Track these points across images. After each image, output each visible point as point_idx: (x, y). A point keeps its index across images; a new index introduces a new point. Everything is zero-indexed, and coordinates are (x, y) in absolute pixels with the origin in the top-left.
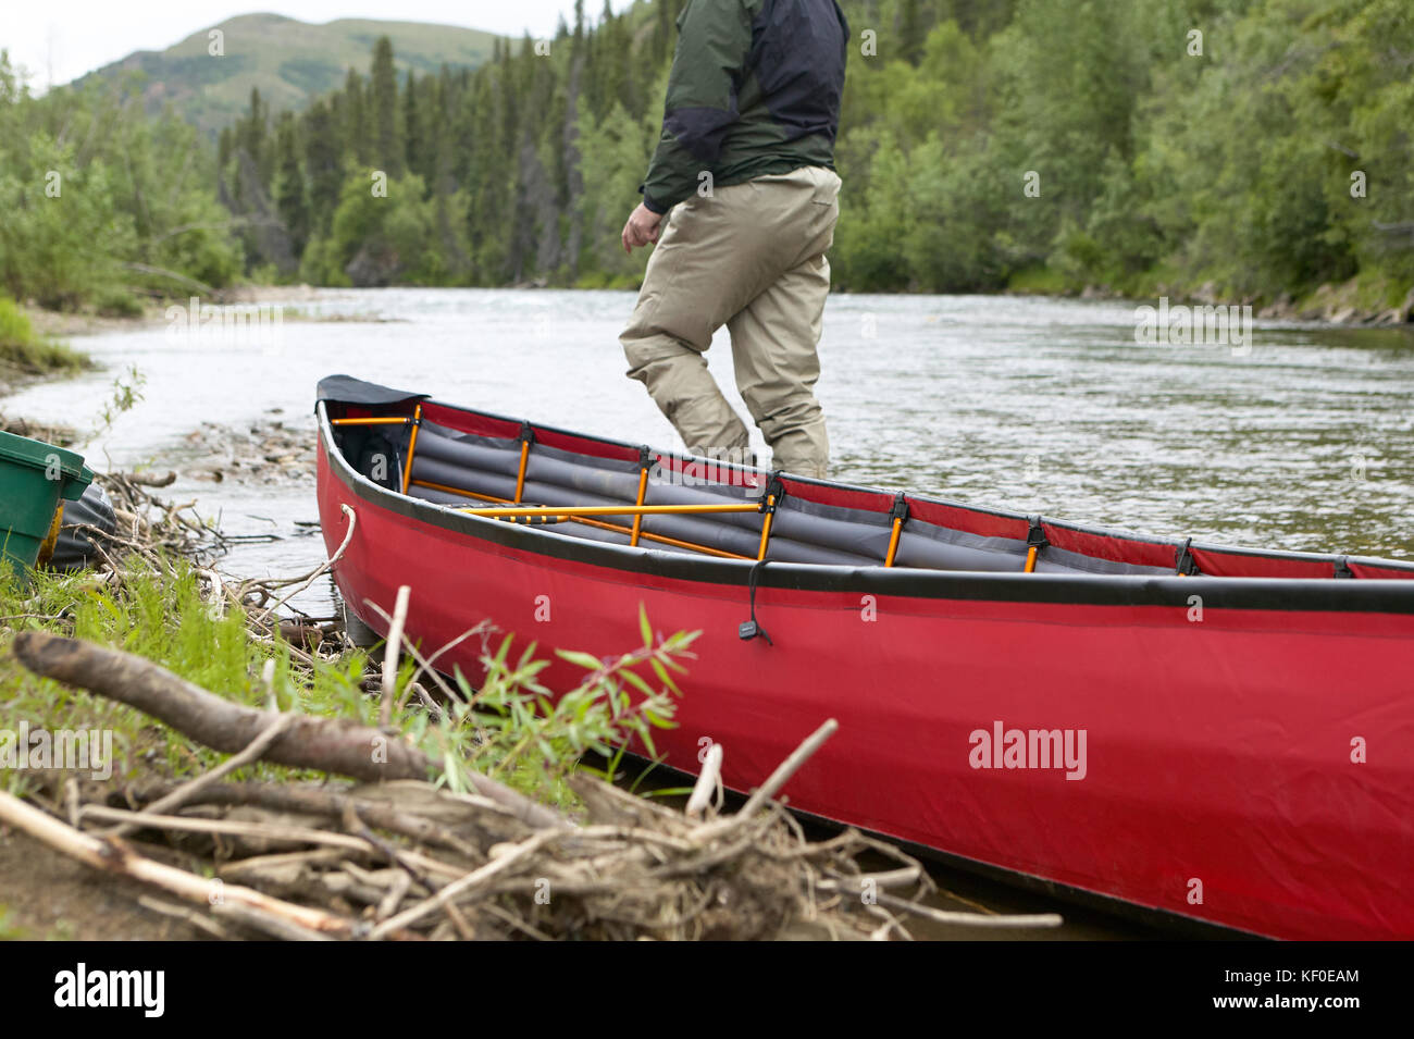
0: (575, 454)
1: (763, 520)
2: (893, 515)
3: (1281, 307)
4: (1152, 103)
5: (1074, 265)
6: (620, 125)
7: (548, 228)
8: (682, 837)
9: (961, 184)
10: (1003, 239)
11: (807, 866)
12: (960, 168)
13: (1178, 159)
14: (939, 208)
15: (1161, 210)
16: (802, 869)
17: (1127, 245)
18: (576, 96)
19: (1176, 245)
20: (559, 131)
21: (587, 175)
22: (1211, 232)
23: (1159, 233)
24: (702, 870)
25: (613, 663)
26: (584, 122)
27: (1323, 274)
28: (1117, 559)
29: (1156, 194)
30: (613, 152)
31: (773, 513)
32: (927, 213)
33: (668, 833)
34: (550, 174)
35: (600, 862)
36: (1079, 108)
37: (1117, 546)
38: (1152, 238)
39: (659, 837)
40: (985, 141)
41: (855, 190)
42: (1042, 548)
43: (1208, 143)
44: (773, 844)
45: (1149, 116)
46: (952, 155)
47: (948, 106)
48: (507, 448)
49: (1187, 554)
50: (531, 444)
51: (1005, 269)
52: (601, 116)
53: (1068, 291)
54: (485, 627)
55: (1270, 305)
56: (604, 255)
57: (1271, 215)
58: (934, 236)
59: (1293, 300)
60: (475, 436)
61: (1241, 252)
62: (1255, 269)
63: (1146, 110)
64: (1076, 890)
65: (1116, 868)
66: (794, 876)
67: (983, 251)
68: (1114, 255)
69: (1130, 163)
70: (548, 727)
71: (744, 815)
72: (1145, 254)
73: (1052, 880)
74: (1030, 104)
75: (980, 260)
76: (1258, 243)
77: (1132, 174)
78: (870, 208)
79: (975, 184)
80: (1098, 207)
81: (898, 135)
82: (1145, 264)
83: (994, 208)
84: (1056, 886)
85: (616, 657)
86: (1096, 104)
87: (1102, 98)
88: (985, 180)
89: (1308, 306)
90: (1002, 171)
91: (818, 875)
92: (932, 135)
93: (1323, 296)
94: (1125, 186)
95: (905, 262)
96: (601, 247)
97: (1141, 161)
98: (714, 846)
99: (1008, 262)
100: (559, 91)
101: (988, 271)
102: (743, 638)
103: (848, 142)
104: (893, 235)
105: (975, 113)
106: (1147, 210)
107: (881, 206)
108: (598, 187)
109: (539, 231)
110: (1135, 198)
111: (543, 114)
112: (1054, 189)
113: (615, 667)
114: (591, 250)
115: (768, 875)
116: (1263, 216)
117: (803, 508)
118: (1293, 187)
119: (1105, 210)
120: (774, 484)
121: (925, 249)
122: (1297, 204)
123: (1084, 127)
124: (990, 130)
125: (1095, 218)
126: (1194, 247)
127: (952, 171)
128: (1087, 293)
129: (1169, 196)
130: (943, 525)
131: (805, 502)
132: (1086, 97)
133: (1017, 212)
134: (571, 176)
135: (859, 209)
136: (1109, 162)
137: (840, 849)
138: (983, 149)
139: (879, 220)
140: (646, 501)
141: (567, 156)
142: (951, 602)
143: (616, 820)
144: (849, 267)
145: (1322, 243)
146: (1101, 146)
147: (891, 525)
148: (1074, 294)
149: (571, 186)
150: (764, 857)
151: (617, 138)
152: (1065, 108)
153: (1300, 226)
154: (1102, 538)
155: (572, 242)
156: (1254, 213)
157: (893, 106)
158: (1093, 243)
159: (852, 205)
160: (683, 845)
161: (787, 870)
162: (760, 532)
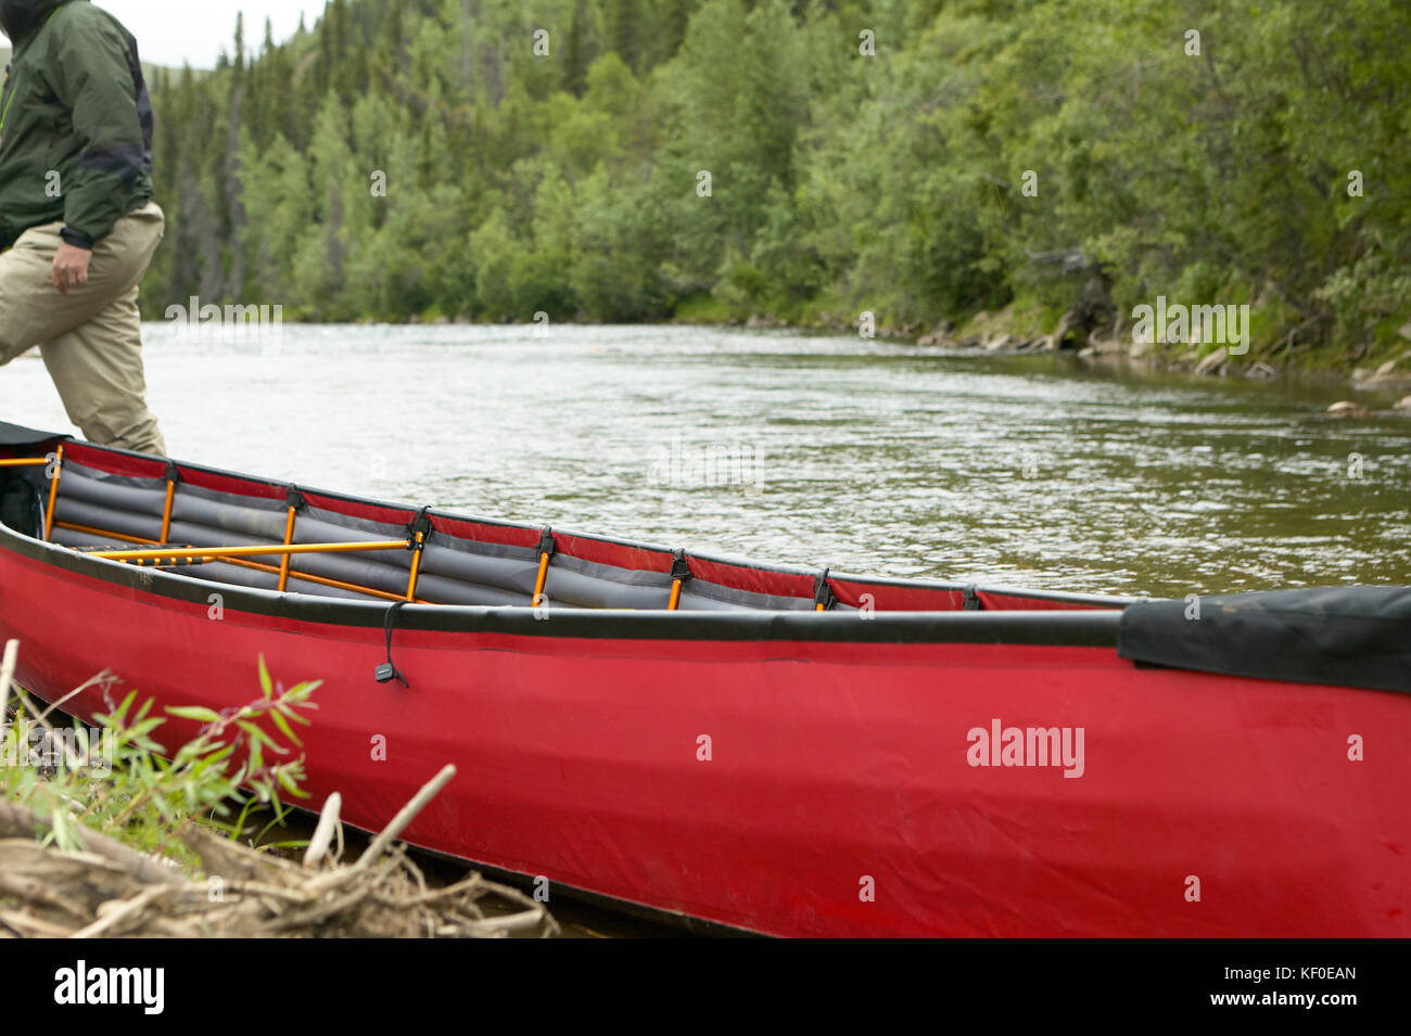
0: (222, 493)
1: (412, 557)
2: (540, 550)
3: (939, 334)
4: (811, 135)
5: (740, 294)
6: (282, 157)
7: (210, 261)
8: (297, 888)
9: (627, 216)
10: (668, 268)
11: (429, 913)
12: (626, 199)
13: (837, 190)
14: (606, 239)
15: (821, 240)
16: (422, 915)
17: (789, 274)
18: (237, 127)
19: (837, 274)
20: (220, 162)
21: (250, 206)
22: (871, 261)
23: (821, 263)
24: (320, 920)
25: (231, 714)
26: (245, 153)
27: (980, 302)
28: (759, 591)
29: (818, 223)
30: (275, 183)
31: (421, 550)
32: (594, 243)
33: (284, 885)
34: (212, 206)
35: (213, 916)
36: (741, 139)
37: (758, 577)
38: (814, 267)
39: (273, 889)
40: (649, 172)
41: (522, 221)
42: (685, 580)
43: (867, 176)
44: (392, 891)
45: (810, 148)
46: (619, 186)
47: (612, 138)
48: (152, 487)
49: (825, 584)
50: (176, 483)
51: (671, 299)
52: (263, 146)
53: (733, 321)
54: (104, 677)
55: (929, 333)
56: (267, 287)
57: (929, 244)
58: (600, 267)
59: (951, 327)
60: (118, 476)
61: (900, 280)
62: (914, 297)
63: (806, 142)
64: (711, 924)
65: (749, 901)
66: (413, 923)
67: (649, 281)
68: (778, 284)
69: (792, 194)
70: (163, 780)
71: (362, 863)
72: (808, 283)
73: (688, 915)
74: (694, 134)
75: (647, 290)
76: (917, 271)
77: (793, 205)
78: (536, 239)
79: (640, 215)
80: (762, 236)
81: (563, 167)
82: (810, 293)
83: (660, 239)
84: (692, 920)
85: (236, 709)
86: (757, 136)
87: (764, 129)
88: (650, 212)
89: (966, 333)
90: (667, 202)
91: (440, 921)
92: (600, 165)
93: (980, 324)
94: (788, 216)
95: (572, 293)
96: (265, 280)
97: (802, 192)
98: (330, 896)
99: (674, 291)
100: (220, 122)
101: (654, 300)
102: (379, 681)
103: (514, 173)
104: (560, 266)
105: (639, 144)
106: (809, 240)
107: (547, 237)
108: (260, 219)
109: (201, 264)
110: (797, 228)
111: (204, 145)
112: (718, 219)
113: (234, 718)
114: (255, 282)
115: (387, 923)
116: (922, 243)
117: (452, 544)
118: (949, 216)
119: (768, 240)
120: (423, 520)
121: (591, 280)
122: (953, 234)
123: (746, 158)
124: (654, 161)
125: (759, 248)
126: (855, 277)
127: (618, 202)
128: (752, 321)
129: (830, 226)
130: (589, 559)
131: (453, 538)
132: (748, 129)
133: (682, 242)
134: (234, 207)
135: (526, 241)
136: (771, 192)
137: (462, 894)
138: (648, 180)
139: (545, 251)
140: (294, 539)
141: (229, 187)
142: (584, 640)
143: (231, 872)
144: (516, 298)
145: (977, 271)
146: (764, 177)
147: (538, 560)
148: (739, 323)
149: (233, 216)
150: (383, 905)
151: (279, 170)
152: (728, 139)
153: (956, 255)
154: (743, 569)
155: (236, 275)
156: (912, 242)
157: (557, 138)
158: (757, 272)
159: (518, 236)
160: (299, 896)
161: (406, 918)
162: (408, 569)
